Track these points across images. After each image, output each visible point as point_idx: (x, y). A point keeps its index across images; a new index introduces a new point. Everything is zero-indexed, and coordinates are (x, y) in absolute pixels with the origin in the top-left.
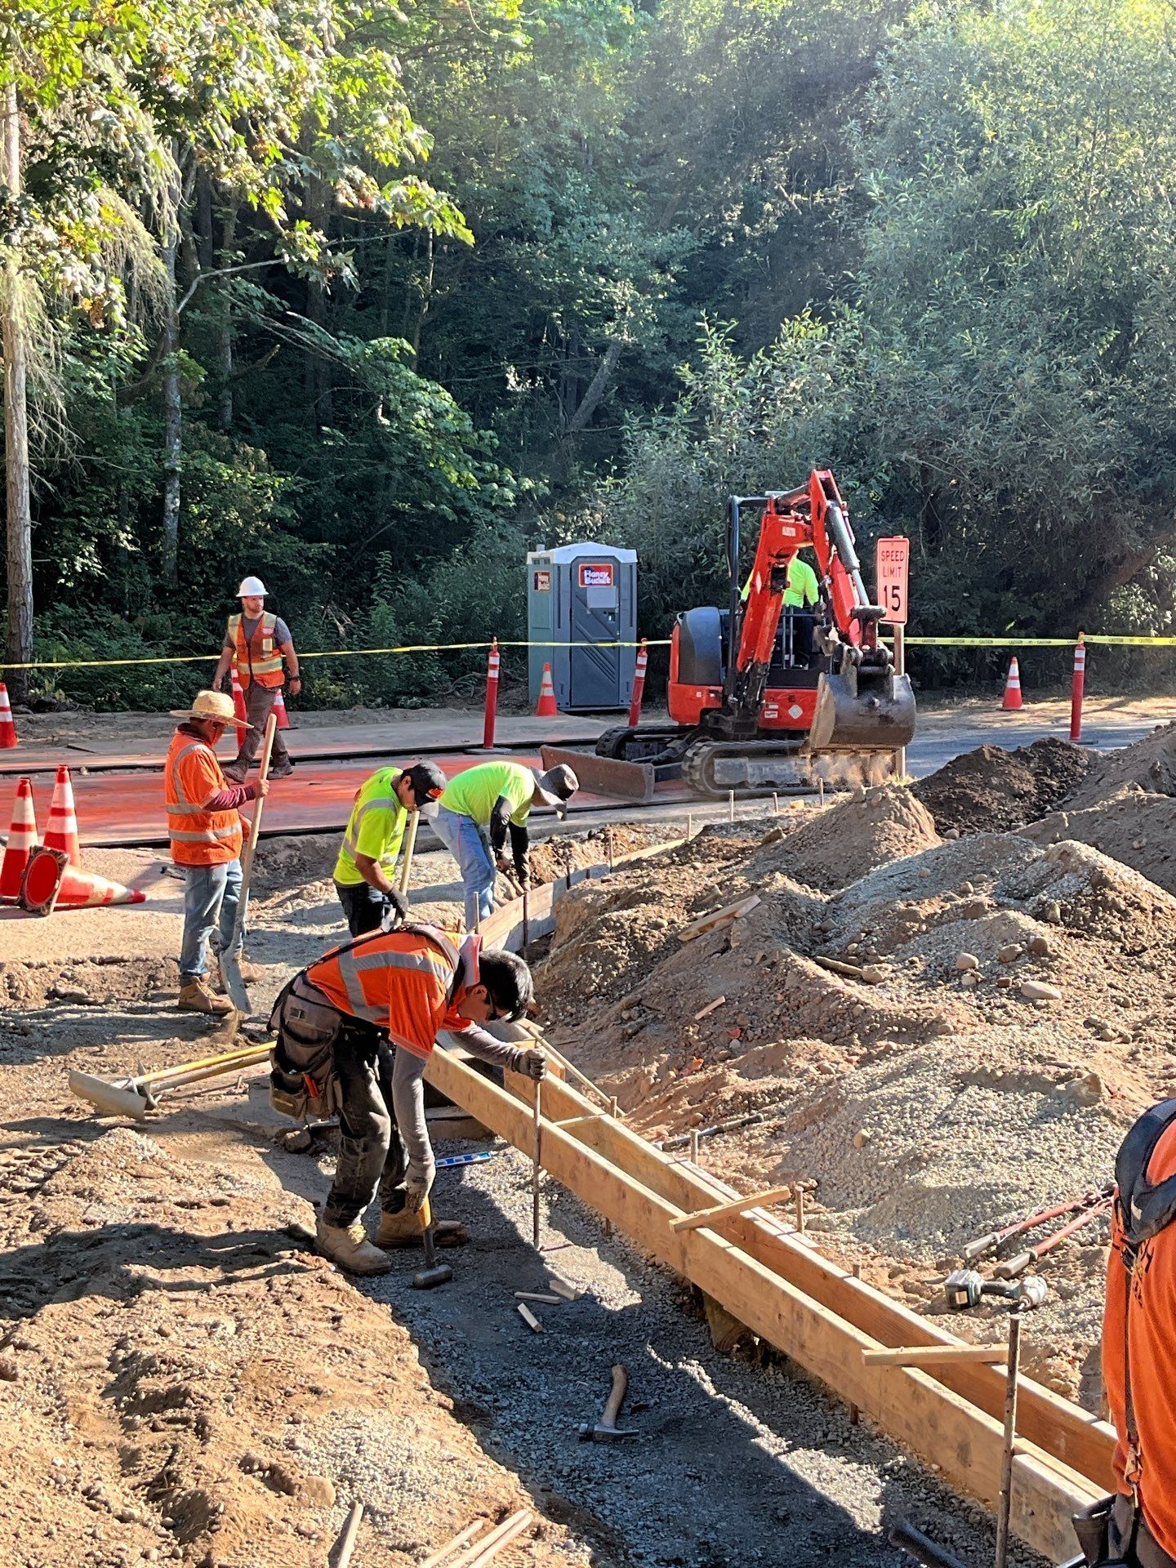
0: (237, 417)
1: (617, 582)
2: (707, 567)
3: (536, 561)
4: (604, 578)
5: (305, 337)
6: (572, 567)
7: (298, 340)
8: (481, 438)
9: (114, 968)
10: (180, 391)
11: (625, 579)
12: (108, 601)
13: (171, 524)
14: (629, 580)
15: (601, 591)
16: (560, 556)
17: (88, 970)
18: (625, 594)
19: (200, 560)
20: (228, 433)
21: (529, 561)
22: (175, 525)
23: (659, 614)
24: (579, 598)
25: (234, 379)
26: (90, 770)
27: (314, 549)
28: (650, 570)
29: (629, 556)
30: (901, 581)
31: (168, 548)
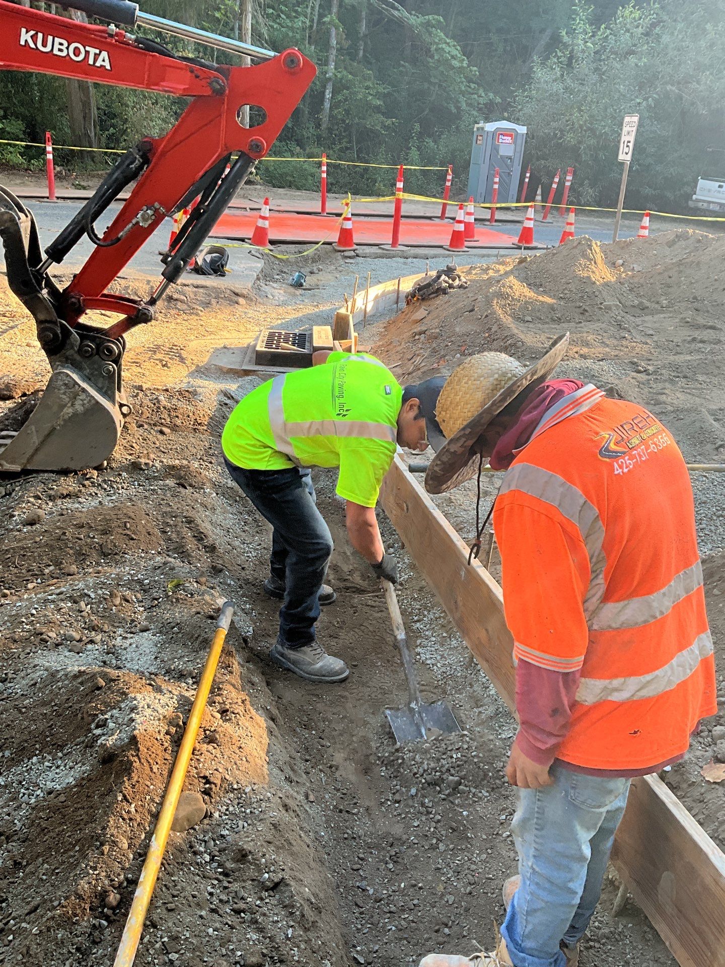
0: (364, 56)
1: (515, 143)
2: (560, 138)
3: (478, 129)
4: (508, 140)
5: (396, 13)
6: (494, 133)
7: (393, 15)
8: (471, 71)
9: (201, 290)
10: (337, 39)
11: (519, 141)
12: (296, 140)
13: (327, 105)
14: (521, 142)
15: (506, 147)
16: (490, 127)
17: (190, 289)
18: (518, 149)
19: (337, 124)
20: (359, 62)
21: (475, 129)
22: (329, 105)
23: (534, 160)
24: (495, 149)
25: (365, 36)
26: (251, 209)
27: (388, 122)
28: (533, 138)
29: (522, 130)
30: (632, 138)
31: (324, 117)
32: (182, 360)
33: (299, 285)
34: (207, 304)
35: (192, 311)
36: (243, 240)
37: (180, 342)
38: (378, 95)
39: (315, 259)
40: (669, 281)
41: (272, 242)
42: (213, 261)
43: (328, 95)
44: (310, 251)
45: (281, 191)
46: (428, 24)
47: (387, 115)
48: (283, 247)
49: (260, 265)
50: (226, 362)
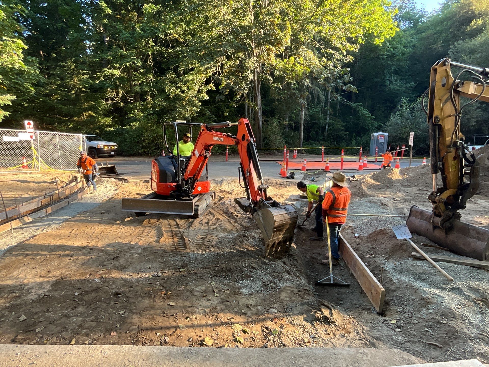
0: (338, 115)
1: (384, 138)
3: (372, 135)
4: (382, 138)
6: (377, 136)
7: (346, 104)
8: (372, 117)
10: (329, 112)
13: (327, 130)
14: (387, 138)
15: (382, 139)
16: (376, 134)
18: (386, 140)
19: (330, 135)
20: (337, 117)
23: (392, 143)
24: (378, 140)
25: (339, 110)
28: (391, 136)
29: (387, 134)
30: (412, 139)
31: (326, 134)
32: (283, 197)
33: (313, 180)
34: (289, 185)
35: (285, 187)
36: (299, 170)
37: (283, 194)
38: (343, 126)
39: (318, 174)
40: (419, 178)
41: (307, 170)
42: (291, 176)
43: (327, 127)
44: (317, 172)
45: (311, 155)
46: (358, 105)
47: (346, 131)
48: (310, 171)
49: (303, 176)
50: (293, 198)
